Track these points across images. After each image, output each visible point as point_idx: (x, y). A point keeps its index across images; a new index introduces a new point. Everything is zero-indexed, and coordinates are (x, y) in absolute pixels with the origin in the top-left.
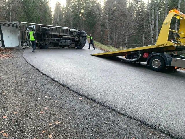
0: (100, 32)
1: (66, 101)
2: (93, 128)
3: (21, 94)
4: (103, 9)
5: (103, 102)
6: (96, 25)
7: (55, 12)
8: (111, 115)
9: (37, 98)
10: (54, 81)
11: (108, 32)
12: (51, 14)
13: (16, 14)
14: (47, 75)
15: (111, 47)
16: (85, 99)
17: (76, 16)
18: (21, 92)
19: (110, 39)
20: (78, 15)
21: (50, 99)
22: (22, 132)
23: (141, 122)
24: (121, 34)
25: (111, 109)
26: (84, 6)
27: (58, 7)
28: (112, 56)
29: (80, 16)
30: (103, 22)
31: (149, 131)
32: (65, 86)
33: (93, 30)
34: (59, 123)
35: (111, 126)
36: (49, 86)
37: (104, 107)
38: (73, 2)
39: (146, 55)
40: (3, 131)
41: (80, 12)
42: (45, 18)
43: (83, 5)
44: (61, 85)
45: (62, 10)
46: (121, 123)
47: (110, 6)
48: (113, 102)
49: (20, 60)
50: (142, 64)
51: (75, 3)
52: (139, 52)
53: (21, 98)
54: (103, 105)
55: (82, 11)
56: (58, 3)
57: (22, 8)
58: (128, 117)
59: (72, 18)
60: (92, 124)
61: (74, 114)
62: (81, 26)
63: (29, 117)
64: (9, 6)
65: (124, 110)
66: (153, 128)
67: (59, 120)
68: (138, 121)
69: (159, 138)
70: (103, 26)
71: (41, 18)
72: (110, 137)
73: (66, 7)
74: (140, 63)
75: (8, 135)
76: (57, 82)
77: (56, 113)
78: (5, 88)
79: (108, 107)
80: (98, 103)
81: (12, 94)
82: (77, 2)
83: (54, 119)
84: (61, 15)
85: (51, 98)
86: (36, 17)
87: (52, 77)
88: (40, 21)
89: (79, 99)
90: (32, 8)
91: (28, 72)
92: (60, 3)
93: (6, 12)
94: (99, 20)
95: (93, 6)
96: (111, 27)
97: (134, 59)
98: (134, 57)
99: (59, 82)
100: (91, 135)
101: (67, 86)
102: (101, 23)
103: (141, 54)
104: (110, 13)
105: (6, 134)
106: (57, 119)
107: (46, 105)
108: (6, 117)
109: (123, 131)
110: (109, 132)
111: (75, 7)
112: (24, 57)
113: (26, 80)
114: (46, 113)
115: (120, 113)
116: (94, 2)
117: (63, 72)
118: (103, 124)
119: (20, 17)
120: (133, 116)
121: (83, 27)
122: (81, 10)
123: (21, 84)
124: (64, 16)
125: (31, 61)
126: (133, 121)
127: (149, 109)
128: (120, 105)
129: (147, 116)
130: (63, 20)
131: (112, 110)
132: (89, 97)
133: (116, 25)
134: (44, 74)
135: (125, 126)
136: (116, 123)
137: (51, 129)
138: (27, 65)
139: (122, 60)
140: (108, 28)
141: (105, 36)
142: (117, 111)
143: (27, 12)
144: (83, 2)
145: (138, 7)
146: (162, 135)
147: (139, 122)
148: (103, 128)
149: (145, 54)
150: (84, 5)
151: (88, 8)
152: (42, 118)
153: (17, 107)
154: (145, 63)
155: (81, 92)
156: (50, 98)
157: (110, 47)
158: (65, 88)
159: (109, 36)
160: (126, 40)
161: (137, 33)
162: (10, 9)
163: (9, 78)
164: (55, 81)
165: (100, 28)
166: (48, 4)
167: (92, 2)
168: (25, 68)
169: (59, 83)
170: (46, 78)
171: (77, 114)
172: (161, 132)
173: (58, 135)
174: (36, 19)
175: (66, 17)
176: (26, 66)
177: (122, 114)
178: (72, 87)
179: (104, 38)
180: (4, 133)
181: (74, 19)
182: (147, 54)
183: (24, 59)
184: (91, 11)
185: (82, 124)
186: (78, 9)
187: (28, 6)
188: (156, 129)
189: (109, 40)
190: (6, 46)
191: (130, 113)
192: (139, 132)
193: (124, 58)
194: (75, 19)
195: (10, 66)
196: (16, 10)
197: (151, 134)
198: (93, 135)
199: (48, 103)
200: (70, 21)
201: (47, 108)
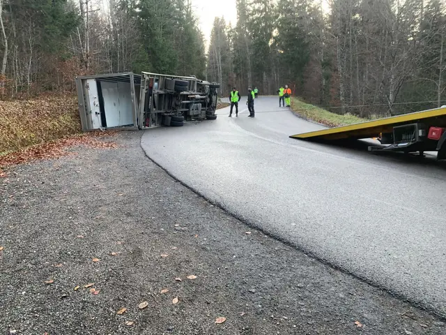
0: (321, 80)
1: (216, 236)
2: (267, 293)
3: (129, 219)
4: (328, 22)
5: (300, 242)
6: (311, 62)
7: (212, 41)
8: (312, 270)
9: (159, 227)
10: (196, 195)
11: (338, 77)
12: (203, 48)
13: (128, 55)
14: (184, 182)
15: (348, 115)
16: (258, 234)
17: (260, 46)
18: (129, 215)
19: (347, 96)
20: (266, 44)
21: (183, 231)
22: (124, 288)
23: (384, 289)
24: (375, 82)
25: (315, 257)
26: (280, 20)
27: (218, 30)
28: (346, 137)
29: (270, 44)
30: (326, 54)
31: (401, 311)
32: (219, 206)
33: (302, 77)
34: (195, 277)
35: (307, 293)
36: (185, 205)
37: (300, 254)
38: (252, 15)
39: (434, 133)
40: (90, 285)
41: (270, 36)
42: (189, 58)
43: (277, 17)
44: (211, 203)
45: (226, 34)
46: (333, 289)
47: (345, 13)
48: (324, 245)
49: (134, 153)
50: (427, 156)
51: (257, 15)
52: (416, 124)
53: (127, 227)
54: (298, 249)
55: (275, 33)
56: (218, 19)
57: (141, 41)
58: (355, 276)
59: (250, 53)
60: (264, 284)
61: (229, 263)
62: (273, 69)
63: (140, 263)
64: (116, 40)
65: (349, 263)
66: (414, 306)
67: (195, 271)
68: (378, 287)
69: (425, 327)
70: (326, 64)
71: (180, 58)
72: (302, 314)
73: (236, 28)
74: (422, 153)
75: (98, 291)
76: (203, 197)
77: (193, 259)
78: (100, 206)
79: (310, 254)
80: (288, 243)
81: (111, 218)
82: (262, 12)
83: (187, 271)
84: (225, 49)
85: (186, 228)
86: (169, 57)
87: (194, 186)
88: (178, 65)
89: (244, 234)
90: (160, 39)
91: (146, 177)
92: (223, 20)
93: (110, 53)
94: (316, 50)
95: (301, 18)
96: (348, 67)
97: (403, 143)
98: (404, 137)
99: (207, 196)
100: (260, 306)
101: (222, 205)
102: (321, 56)
103: (420, 131)
104: (345, 29)
105: (94, 290)
106: (193, 270)
107: (173, 243)
108: (98, 260)
109: (335, 305)
110: (302, 304)
111: (258, 24)
112: (143, 147)
113: (141, 193)
114: (172, 258)
115: (336, 268)
116: (304, 8)
117: (218, 176)
118: (290, 287)
119: (137, 61)
120: (367, 275)
121: (276, 70)
122: (272, 30)
123: (130, 200)
124: (232, 49)
125: (155, 153)
126: (366, 287)
127: (414, 264)
128: (341, 251)
129: (404, 279)
130: (230, 59)
131: (319, 260)
132: (268, 230)
133: (361, 60)
134: (177, 181)
135: (341, 295)
136: (322, 287)
137: (178, 288)
138: (146, 162)
139: (369, 148)
140: (340, 68)
141: (331, 90)
142: (329, 264)
143: (152, 49)
144: (275, 11)
145: (424, 6)
146: (435, 323)
147: (380, 289)
148: (290, 296)
149: (432, 128)
150: (280, 16)
151: (289, 23)
152: (164, 266)
153: (119, 243)
154: (435, 153)
155: (251, 220)
156: (183, 229)
157: (345, 116)
158: (217, 210)
159: (342, 89)
160: (388, 96)
161: (420, 76)
162: (117, 46)
163: (109, 188)
164: (200, 195)
165: (319, 70)
166: (195, 25)
167: (298, 8)
168: (142, 168)
169: (207, 200)
170: (181, 188)
171: (236, 263)
172: (435, 315)
173: (189, 300)
174: (170, 61)
175: (238, 51)
176: (144, 165)
177: (341, 270)
178: (234, 209)
179: (330, 94)
180: (91, 287)
181: (256, 54)
182: (438, 129)
183: (141, 150)
184: (296, 29)
185: (244, 283)
186: (264, 29)
187: (152, 35)
188: (422, 309)
189: (342, 98)
190: (109, 124)
191: (362, 270)
192: (374, 311)
193: (375, 141)
194: (258, 54)
195: (114, 164)
196: (129, 46)
197: (406, 317)
198: (263, 307)
199: (178, 239)
200: (246, 59)
201: (175, 248)
